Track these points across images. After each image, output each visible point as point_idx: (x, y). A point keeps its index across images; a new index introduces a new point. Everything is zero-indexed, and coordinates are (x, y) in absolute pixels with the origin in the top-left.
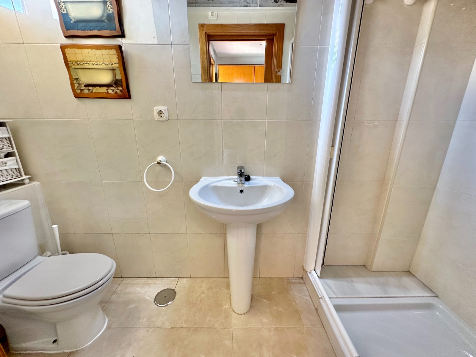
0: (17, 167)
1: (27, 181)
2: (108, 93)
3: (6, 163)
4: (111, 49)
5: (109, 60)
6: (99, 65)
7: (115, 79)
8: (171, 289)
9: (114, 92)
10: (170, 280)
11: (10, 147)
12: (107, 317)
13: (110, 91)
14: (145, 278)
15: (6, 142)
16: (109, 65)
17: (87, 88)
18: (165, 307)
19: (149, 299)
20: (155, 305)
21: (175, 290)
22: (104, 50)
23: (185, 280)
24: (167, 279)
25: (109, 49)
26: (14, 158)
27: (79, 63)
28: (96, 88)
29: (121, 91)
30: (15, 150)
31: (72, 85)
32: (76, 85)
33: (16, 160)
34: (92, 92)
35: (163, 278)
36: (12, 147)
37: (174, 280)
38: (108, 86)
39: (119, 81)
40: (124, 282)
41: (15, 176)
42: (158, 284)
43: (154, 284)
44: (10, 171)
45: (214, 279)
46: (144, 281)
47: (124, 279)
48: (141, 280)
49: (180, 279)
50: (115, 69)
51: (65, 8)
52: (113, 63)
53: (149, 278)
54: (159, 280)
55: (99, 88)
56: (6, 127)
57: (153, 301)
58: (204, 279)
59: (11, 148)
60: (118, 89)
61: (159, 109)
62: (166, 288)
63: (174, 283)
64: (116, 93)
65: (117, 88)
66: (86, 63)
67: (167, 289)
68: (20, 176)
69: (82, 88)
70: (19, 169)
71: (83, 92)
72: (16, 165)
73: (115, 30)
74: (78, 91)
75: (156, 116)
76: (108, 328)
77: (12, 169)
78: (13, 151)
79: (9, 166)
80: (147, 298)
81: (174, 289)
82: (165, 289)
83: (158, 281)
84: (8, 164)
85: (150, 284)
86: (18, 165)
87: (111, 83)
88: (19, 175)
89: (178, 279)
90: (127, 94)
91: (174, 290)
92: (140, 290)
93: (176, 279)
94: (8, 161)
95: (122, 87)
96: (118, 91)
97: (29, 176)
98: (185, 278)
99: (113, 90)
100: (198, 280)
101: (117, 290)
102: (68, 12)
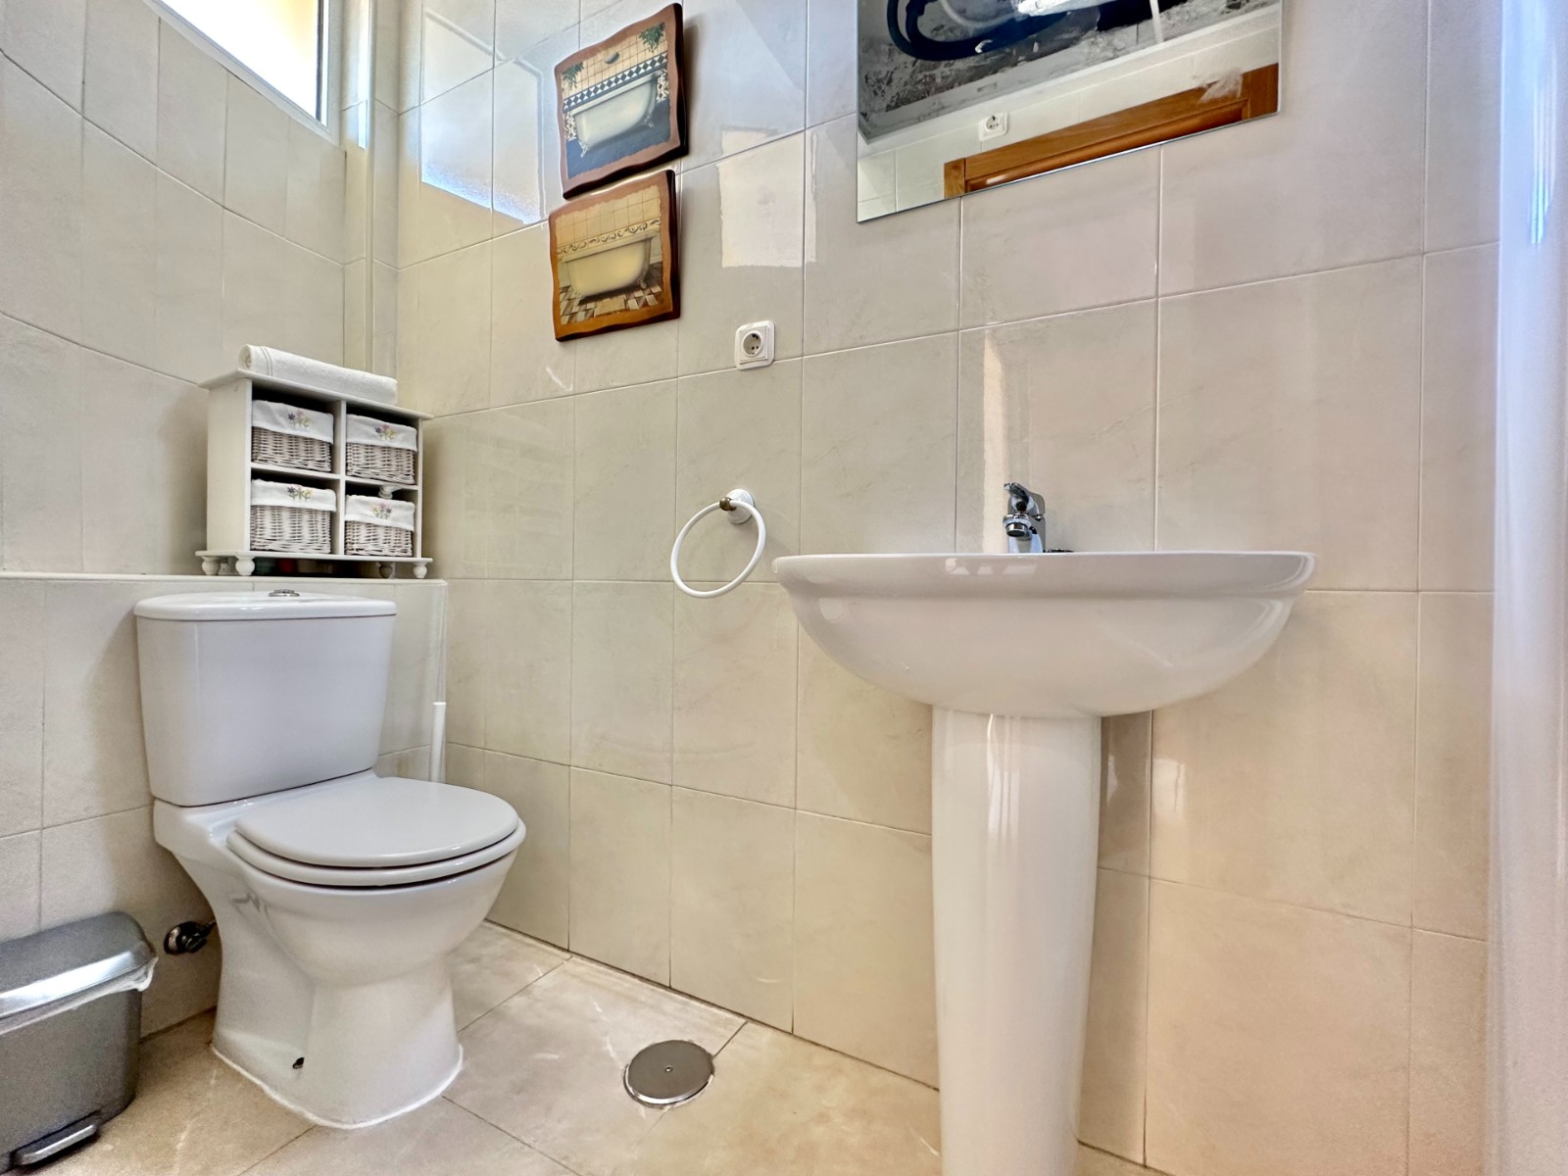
0: (412, 528)
1: (421, 571)
2: (627, 310)
3: (389, 511)
4: (649, 186)
5: (640, 218)
6: (618, 237)
7: (646, 267)
8: (704, 1051)
9: (641, 303)
10: (715, 1015)
11: (411, 477)
12: (465, 1059)
13: (633, 304)
14: (633, 975)
15: (405, 463)
16: (639, 231)
17: (583, 307)
18: (650, 1111)
19: (613, 1055)
20: (623, 1086)
21: (715, 1062)
22: (634, 194)
23: (769, 1033)
24: (703, 1006)
25: (644, 188)
26: (411, 504)
27: (577, 245)
28: (604, 301)
29: (657, 296)
30: (419, 488)
31: (556, 304)
32: (563, 305)
33: (412, 512)
34: (592, 316)
35: (691, 997)
36: (415, 477)
37: (727, 1019)
38: (628, 290)
39: (656, 268)
40: (568, 966)
41: (399, 549)
42: (665, 1013)
43: (652, 1007)
44: (393, 533)
45: (890, 1078)
46: (626, 985)
47: (574, 958)
48: (619, 978)
49: (750, 1025)
50: (651, 239)
51: (575, 129)
52: (649, 223)
53: (648, 980)
54: (676, 1001)
55: (608, 300)
56: (417, 428)
57: (623, 1068)
58: (847, 1061)
59: (411, 481)
60: (651, 293)
61: (749, 330)
62: (686, 1040)
63: (721, 1030)
64: (646, 304)
65: (648, 291)
66: (591, 242)
67: (691, 1044)
68: (410, 553)
69: (573, 311)
70: (413, 535)
71: (573, 321)
72: (409, 523)
73: (667, 137)
74: (565, 320)
75: (740, 354)
76: (447, 1098)
77: (399, 530)
78: (414, 488)
79: (394, 519)
80: (609, 1047)
81: (713, 1053)
82: (682, 1042)
83: (672, 1004)
84: (392, 514)
85: (641, 1002)
86: (415, 525)
87: (636, 281)
88: (410, 550)
89: (743, 1021)
90: (671, 301)
91: (709, 1057)
92: (599, 1010)
93: (736, 1018)
94: (396, 507)
95: (661, 284)
96: (650, 299)
97: (430, 560)
98: (770, 1030)
99: (638, 299)
100: (821, 1058)
101: (535, 984)
102: (579, 136)
